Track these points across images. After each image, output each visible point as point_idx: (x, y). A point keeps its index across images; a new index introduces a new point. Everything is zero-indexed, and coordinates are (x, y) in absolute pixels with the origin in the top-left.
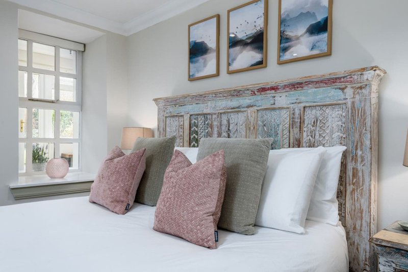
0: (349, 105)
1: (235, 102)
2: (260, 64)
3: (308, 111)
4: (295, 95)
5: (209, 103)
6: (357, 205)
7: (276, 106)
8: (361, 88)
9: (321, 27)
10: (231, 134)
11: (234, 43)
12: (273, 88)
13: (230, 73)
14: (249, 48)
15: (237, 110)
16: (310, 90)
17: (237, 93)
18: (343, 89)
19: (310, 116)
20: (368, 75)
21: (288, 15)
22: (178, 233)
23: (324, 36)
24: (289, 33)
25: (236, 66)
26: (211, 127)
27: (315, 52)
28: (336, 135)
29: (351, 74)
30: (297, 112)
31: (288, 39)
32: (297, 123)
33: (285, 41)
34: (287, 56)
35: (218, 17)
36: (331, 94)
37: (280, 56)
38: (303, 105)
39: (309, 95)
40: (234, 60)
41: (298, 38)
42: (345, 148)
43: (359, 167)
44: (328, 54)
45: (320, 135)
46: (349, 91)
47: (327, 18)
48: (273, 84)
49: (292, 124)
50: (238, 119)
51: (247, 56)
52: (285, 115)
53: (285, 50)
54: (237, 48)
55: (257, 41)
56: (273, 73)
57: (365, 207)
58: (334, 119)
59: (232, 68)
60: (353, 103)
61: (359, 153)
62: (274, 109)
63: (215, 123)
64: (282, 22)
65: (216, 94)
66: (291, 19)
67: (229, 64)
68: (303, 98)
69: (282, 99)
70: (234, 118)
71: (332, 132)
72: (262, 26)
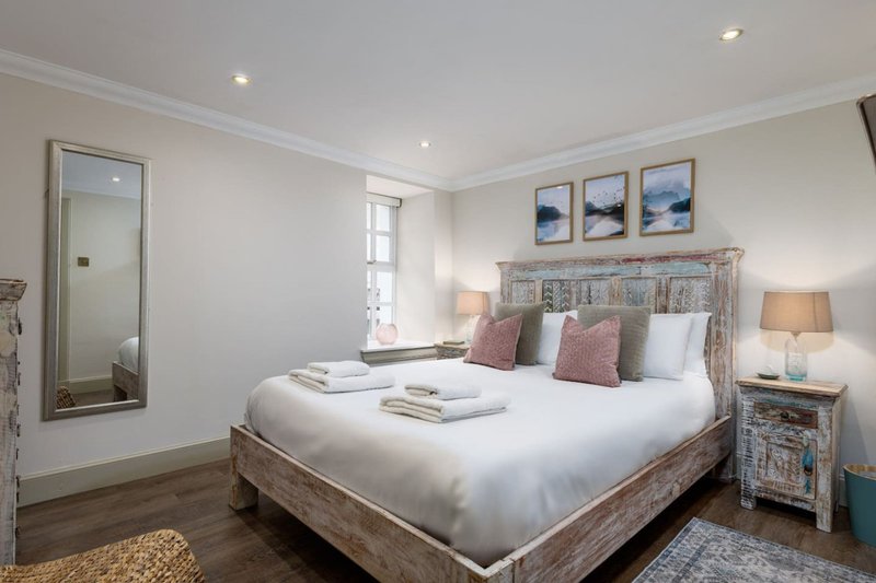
0: (713, 278)
1: (597, 270)
2: (621, 234)
3: (674, 282)
4: (661, 267)
5: (567, 270)
6: (721, 362)
7: (642, 275)
8: (723, 264)
9: (684, 207)
10: (592, 300)
11: (590, 211)
12: (638, 260)
13: (585, 240)
14: (607, 218)
15: (599, 277)
16: (677, 263)
17: (600, 262)
18: (707, 264)
19: (676, 286)
20: (730, 254)
21: (650, 192)
22: (585, 378)
23: (687, 215)
24: (652, 208)
25: (593, 233)
26: (570, 292)
27: (678, 228)
28: (701, 302)
29: (715, 252)
30: (664, 282)
31: (651, 214)
32: (663, 292)
33: (647, 216)
34: (650, 229)
35: (572, 184)
36: (697, 268)
37: (641, 229)
38: (670, 276)
39: (674, 267)
40: (590, 228)
41: (660, 214)
42: (710, 314)
43: (722, 330)
44: (691, 231)
45: (686, 303)
46: (713, 267)
47: (689, 200)
48: (640, 256)
49: (659, 292)
50: (600, 287)
51: (606, 226)
52: (652, 285)
53: (647, 223)
54: (595, 217)
55: (618, 212)
56: (634, 244)
57: (727, 363)
58: (699, 289)
59: (587, 236)
60: (717, 277)
61: (722, 318)
62: (640, 278)
63: (574, 290)
64: (645, 197)
65: (575, 262)
66: (653, 196)
67: (585, 232)
68: (670, 270)
69: (648, 270)
70: (595, 285)
71: (697, 300)
72: (623, 198)
